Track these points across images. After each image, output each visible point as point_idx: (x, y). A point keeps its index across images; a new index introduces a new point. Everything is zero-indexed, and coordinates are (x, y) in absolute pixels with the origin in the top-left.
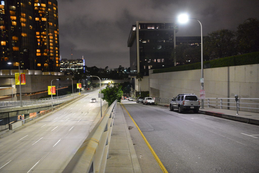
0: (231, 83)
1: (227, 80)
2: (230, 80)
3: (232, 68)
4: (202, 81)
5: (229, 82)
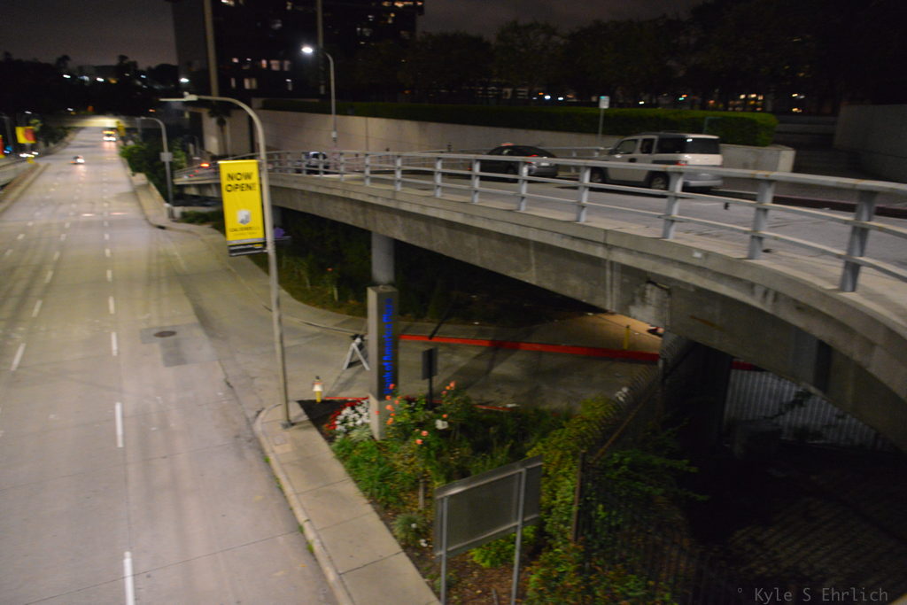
0: (369, 139)
1: (366, 135)
2: (369, 135)
4: (333, 134)
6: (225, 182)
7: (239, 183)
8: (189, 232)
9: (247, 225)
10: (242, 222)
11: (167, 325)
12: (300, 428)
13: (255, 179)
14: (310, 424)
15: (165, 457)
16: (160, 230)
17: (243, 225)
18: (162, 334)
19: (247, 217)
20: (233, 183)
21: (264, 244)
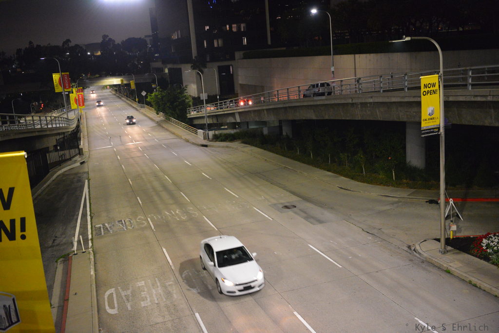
0: (357, 70)
1: (354, 67)
2: (356, 67)
3: (357, 56)
4: (332, 69)
5: (355, 68)
6: (423, 89)
7: (429, 89)
8: (227, 147)
9: (432, 117)
10: (429, 115)
11: (284, 202)
12: (454, 253)
13: (437, 87)
14: (458, 251)
15: (377, 272)
16: (204, 148)
17: (430, 117)
18: (286, 207)
19: (433, 111)
20: (426, 90)
21: (439, 128)
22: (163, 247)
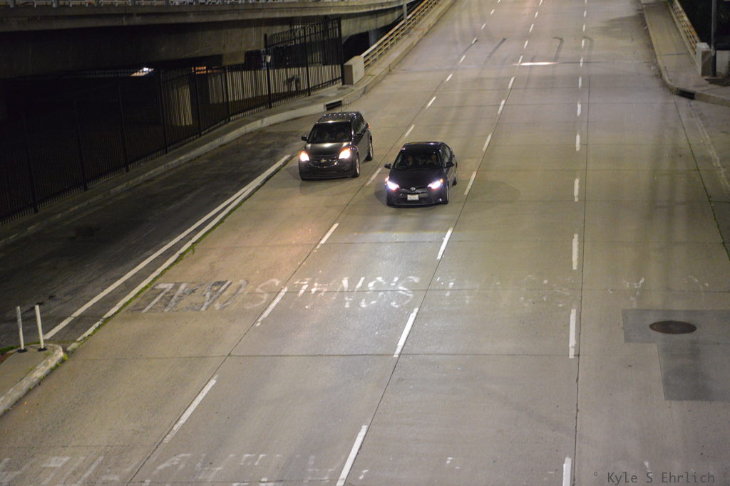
11: (679, 309)
16: (684, 101)
18: (665, 327)
22: (216, 377)
